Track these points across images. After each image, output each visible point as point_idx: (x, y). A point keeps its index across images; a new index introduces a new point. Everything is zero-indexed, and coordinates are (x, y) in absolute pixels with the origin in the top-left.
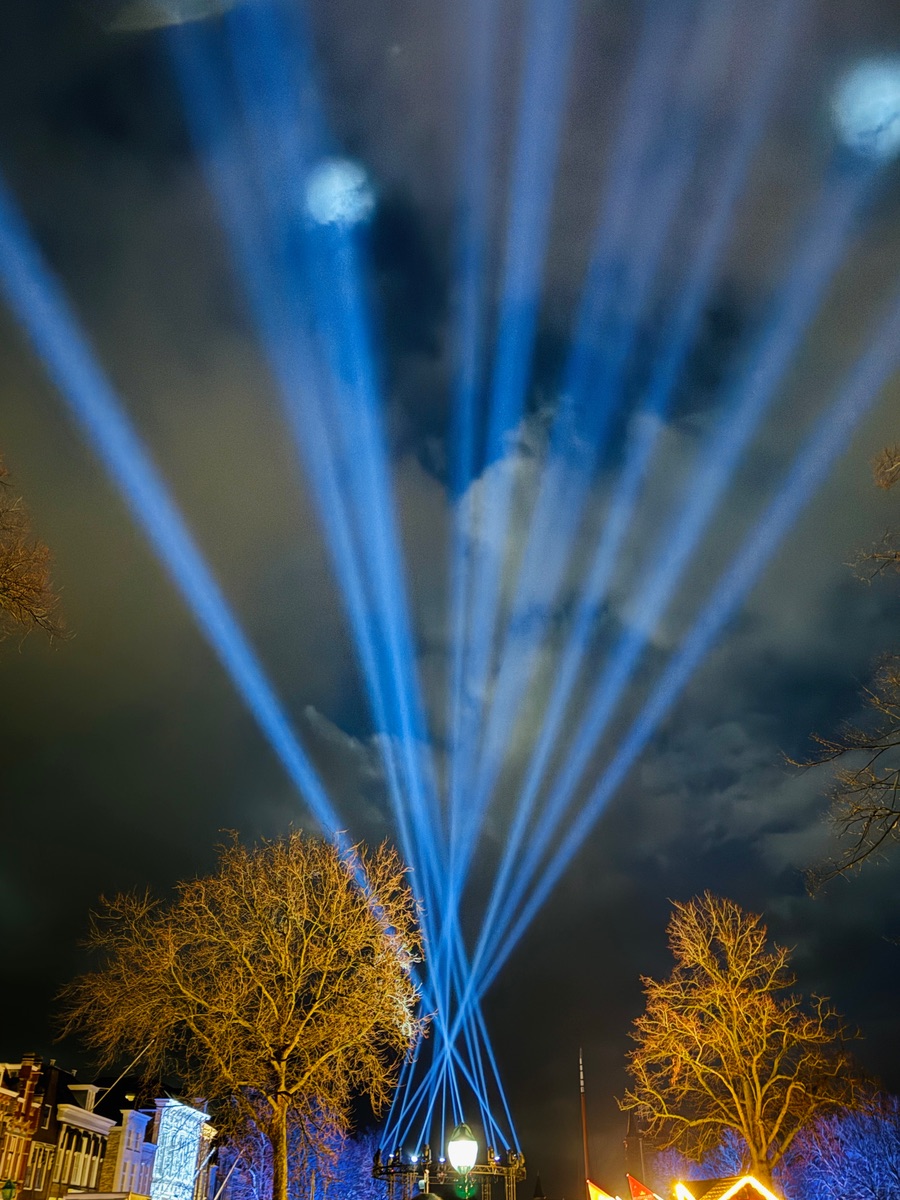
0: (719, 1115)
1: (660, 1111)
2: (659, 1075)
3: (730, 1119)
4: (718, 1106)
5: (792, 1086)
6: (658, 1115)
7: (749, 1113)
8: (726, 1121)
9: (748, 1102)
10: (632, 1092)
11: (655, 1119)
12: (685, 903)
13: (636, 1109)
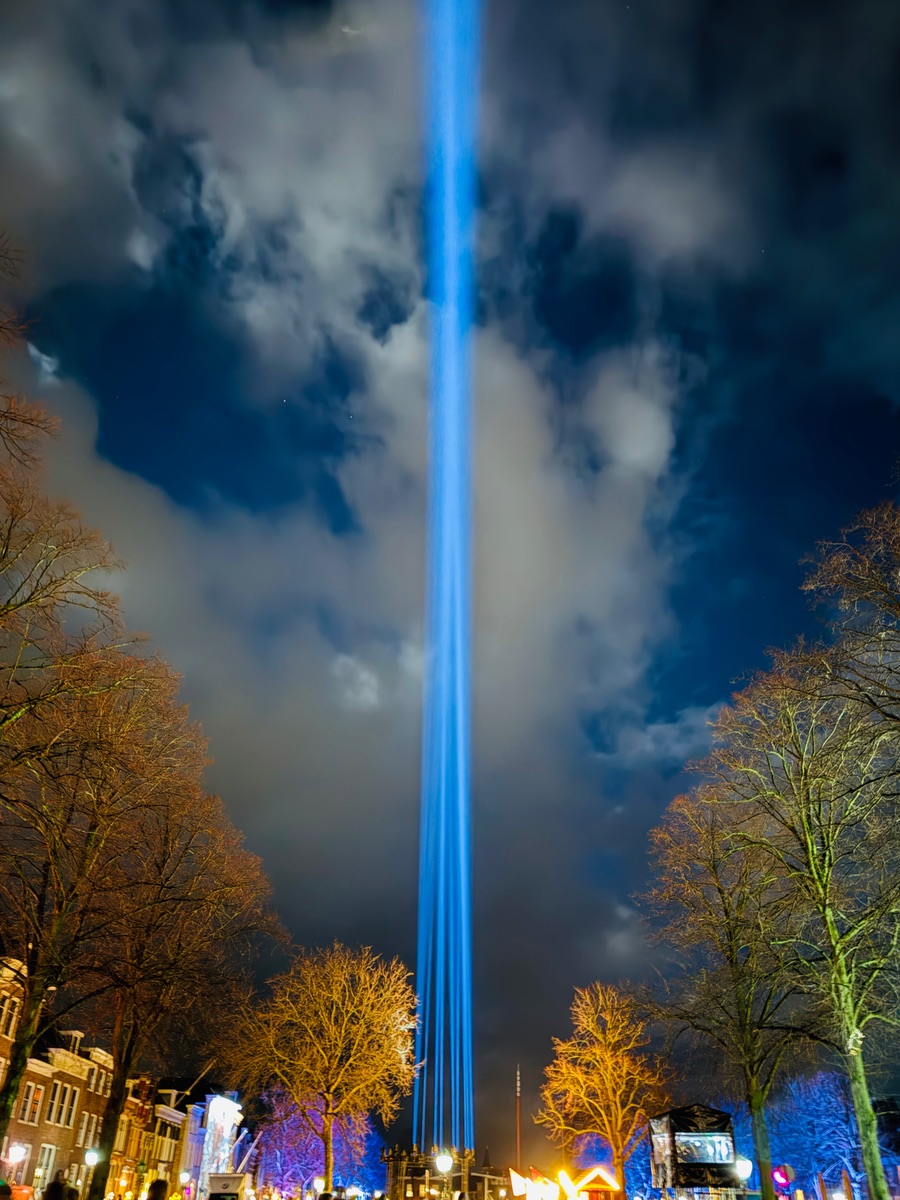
0: (594, 1127)
1: (559, 1124)
2: (560, 1102)
3: (602, 1130)
4: (595, 1121)
5: (638, 1112)
6: (558, 1127)
7: (614, 1126)
8: (599, 1132)
9: (613, 1119)
10: (543, 1111)
11: (555, 1130)
12: (583, 989)
13: (545, 1122)
